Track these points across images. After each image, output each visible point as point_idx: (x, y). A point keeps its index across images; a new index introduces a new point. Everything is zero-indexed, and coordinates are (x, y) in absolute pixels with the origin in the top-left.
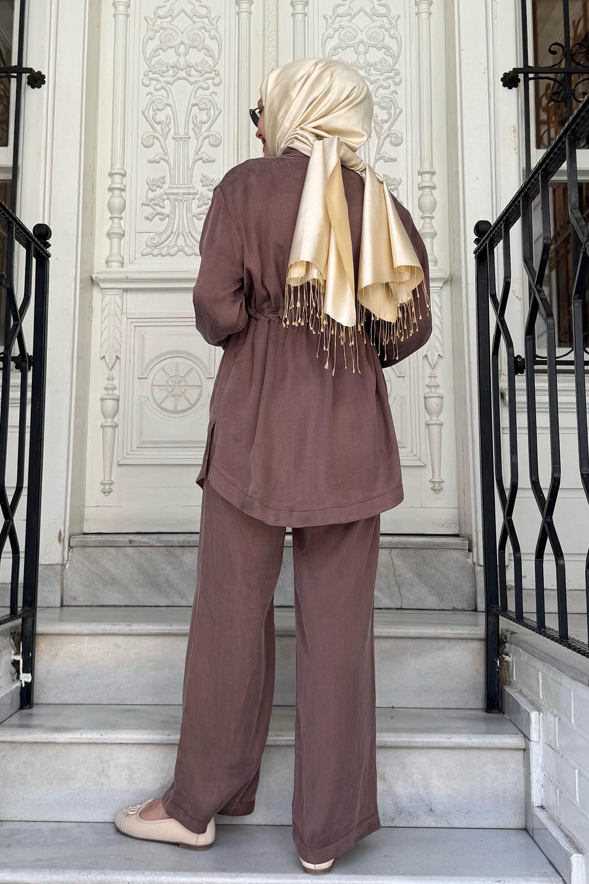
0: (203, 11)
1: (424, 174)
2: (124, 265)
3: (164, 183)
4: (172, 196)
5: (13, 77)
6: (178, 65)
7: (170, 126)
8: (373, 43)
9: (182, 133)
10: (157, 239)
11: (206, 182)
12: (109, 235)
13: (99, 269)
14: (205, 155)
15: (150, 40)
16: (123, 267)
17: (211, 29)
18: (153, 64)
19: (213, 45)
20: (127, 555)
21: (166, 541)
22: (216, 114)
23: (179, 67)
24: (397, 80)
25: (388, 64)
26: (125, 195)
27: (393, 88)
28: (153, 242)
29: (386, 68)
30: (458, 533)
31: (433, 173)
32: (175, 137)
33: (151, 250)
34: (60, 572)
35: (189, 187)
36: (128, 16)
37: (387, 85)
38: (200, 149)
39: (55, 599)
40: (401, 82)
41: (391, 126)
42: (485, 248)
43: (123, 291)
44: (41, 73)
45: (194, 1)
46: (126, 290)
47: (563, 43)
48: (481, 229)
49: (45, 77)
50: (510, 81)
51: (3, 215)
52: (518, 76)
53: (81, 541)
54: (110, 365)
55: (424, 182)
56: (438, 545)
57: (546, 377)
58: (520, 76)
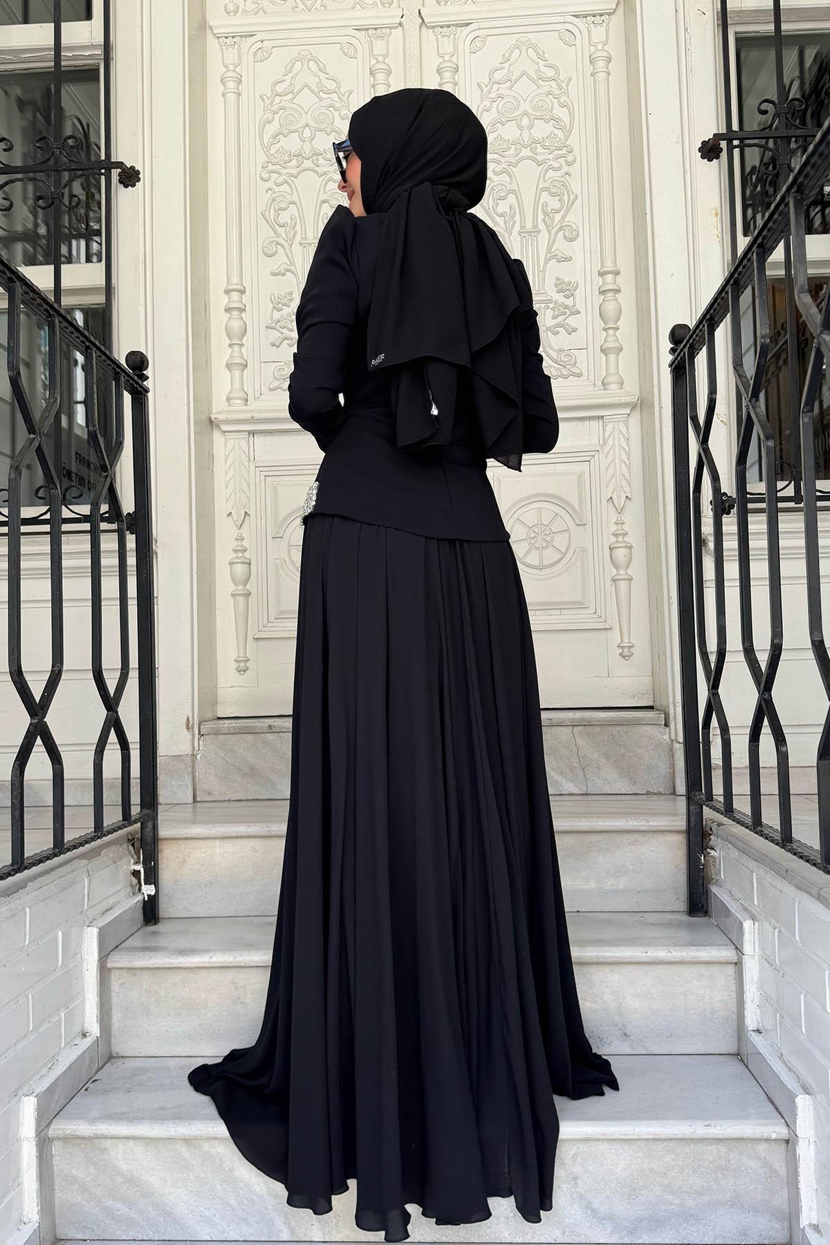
0: (331, 85)
1: (606, 274)
2: (249, 403)
3: (291, 300)
5: (102, 174)
6: (303, 152)
7: (295, 229)
8: (538, 114)
9: (310, 236)
12: (228, 366)
13: (219, 408)
15: (267, 124)
16: (247, 405)
17: (341, 107)
18: (272, 152)
20: (266, 743)
23: (304, 156)
24: (570, 158)
25: (558, 139)
26: (246, 317)
27: (565, 169)
28: (282, 373)
29: (556, 144)
30: (652, 704)
31: (617, 273)
32: (302, 242)
33: (279, 383)
34: (190, 764)
36: (239, 94)
37: (559, 165)
39: (186, 795)
40: (575, 161)
41: (564, 217)
42: (683, 359)
43: (249, 433)
44: (135, 168)
45: (320, 73)
46: (253, 433)
47: (775, 99)
48: (678, 335)
49: (139, 174)
50: (710, 150)
51: (76, 337)
52: (720, 144)
53: (213, 728)
54: (239, 523)
55: (607, 284)
56: (628, 720)
57: (763, 517)
58: (723, 144)
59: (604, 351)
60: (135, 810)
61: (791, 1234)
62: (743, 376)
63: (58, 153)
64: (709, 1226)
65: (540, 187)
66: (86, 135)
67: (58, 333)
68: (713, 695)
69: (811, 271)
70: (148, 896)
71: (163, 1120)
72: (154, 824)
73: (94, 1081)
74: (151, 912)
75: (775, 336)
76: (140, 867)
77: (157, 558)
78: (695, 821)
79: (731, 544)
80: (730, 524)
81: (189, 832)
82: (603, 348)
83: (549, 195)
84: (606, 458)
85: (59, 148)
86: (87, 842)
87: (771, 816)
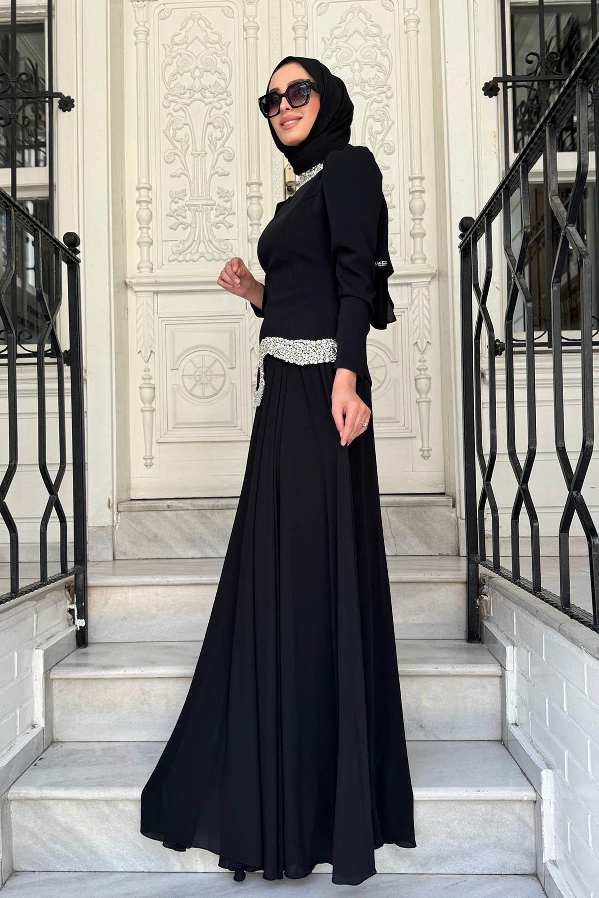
0: (215, 38)
1: (414, 179)
2: (154, 269)
3: (185, 195)
4: (193, 208)
5: (47, 102)
6: (194, 87)
7: (188, 143)
8: (367, 61)
9: (199, 149)
10: (181, 247)
11: (222, 193)
12: (138, 243)
13: (132, 275)
14: (221, 169)
15: (168, 66)
16: (152, 272)
17: (222, 54)
18: (171, 87)
19: (225, 69)
20: (166, 517)
21: (198, 505)
22: (230, 130)
23: (195, 90)
24: (389, 94)
25: (380, 80)
26: (152, 208)
27: (385, 102)
28: (178, 249)
29: (379, 84)
30: (444, 492)
31: (422, 179)
32: (193, 153)
33: (176, 256)
34: (111, 532)
35: (207, 199)
36: (147, 44)
37: (380, 99)
38: (216, 163)
39: (108, 555)
40: (392, 96)
41: (384, 137)
42: (469, 243)
43: (154, 293)
44: (70, 97)
45: (206, 28)
46: (156, 293)
47: (538, 52)
48: (465, 224)
49: (74, 101)
50: (490, 90)
51: (27, 222)
52: (498, 85)
53: (127, 507)
54: (146, 359)
55: (414, 186)
56: (427, 503)
57: (524, 358)
58: (500, 85)
59: (413, 235)
60: (71, 566)
61: (536, 867)
62: (512, 256)
63: (14, 85)
64: (479, 861)
65: (367, 114)
66: (35, 72)
67: (13, 218)
68: (486, 485)
69: (561, 179)
70: (80, 627)
71: (90, 786)
72: (84, 576)
73: (40, 759)
74: (82, 639)
75: (536, 226)
76: (74, 607)
77: (86, 383)
78: (473, 574)
79: (501, 377)
80: (500, 362)
81: (110, 582)
82: (412, 233)
83: (373, 121)
84: (413, 313)
85: (15, 82)
86: (35, 589)
87: (526, 572)
